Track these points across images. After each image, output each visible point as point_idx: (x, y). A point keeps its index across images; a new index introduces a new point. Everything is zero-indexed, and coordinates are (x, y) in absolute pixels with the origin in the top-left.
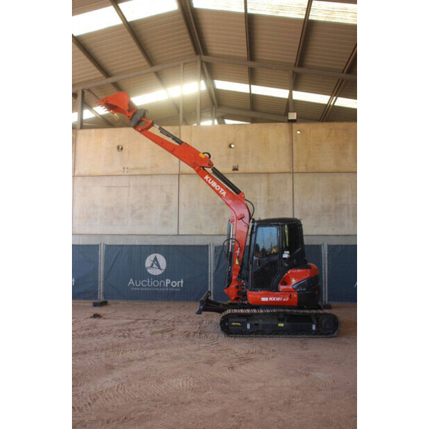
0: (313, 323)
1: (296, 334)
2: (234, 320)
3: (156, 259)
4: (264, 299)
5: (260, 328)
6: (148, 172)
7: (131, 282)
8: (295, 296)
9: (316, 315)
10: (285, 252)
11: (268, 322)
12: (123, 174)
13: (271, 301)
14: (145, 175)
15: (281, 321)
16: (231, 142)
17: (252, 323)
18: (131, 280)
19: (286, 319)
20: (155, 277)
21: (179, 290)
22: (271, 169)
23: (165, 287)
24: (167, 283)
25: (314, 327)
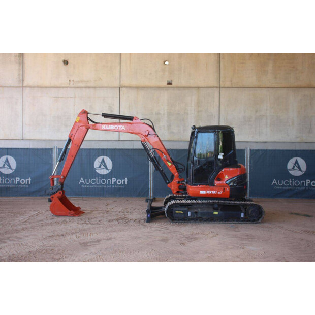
0: (242, 211)
1: (228, 221)
2: (178, 209)
3: (103, 160)
4: (202, 192)
5: (199, 216)
6: (92, 84)
7: (82, 180)
8: (228, 190)
9: (244, 205)
10: (220, 154)
11: (205, 211)
12: (68, 85)
13: (208, 194)
14: (89, 87)
15: (216, 210)
16: (165, 60)
17: (192, 211)
18: (82, 179)
19: (220, 209)
20: (103, 176)
21: (124, 187)
22: (201, 84)
23: (112, 185)
24: (113, 181)
25: (242, 215)
